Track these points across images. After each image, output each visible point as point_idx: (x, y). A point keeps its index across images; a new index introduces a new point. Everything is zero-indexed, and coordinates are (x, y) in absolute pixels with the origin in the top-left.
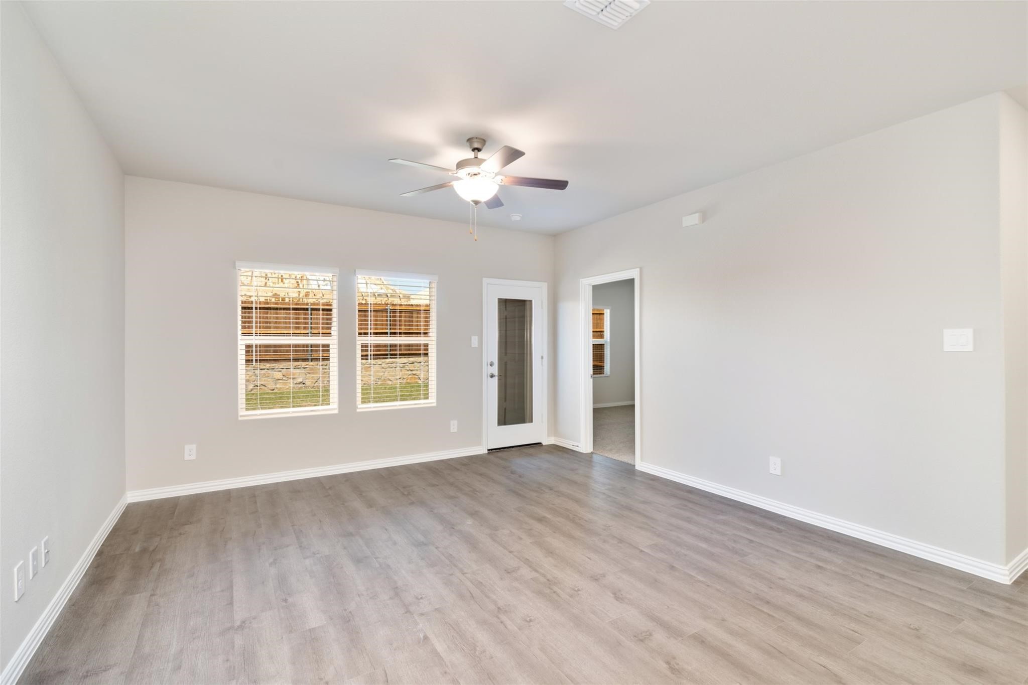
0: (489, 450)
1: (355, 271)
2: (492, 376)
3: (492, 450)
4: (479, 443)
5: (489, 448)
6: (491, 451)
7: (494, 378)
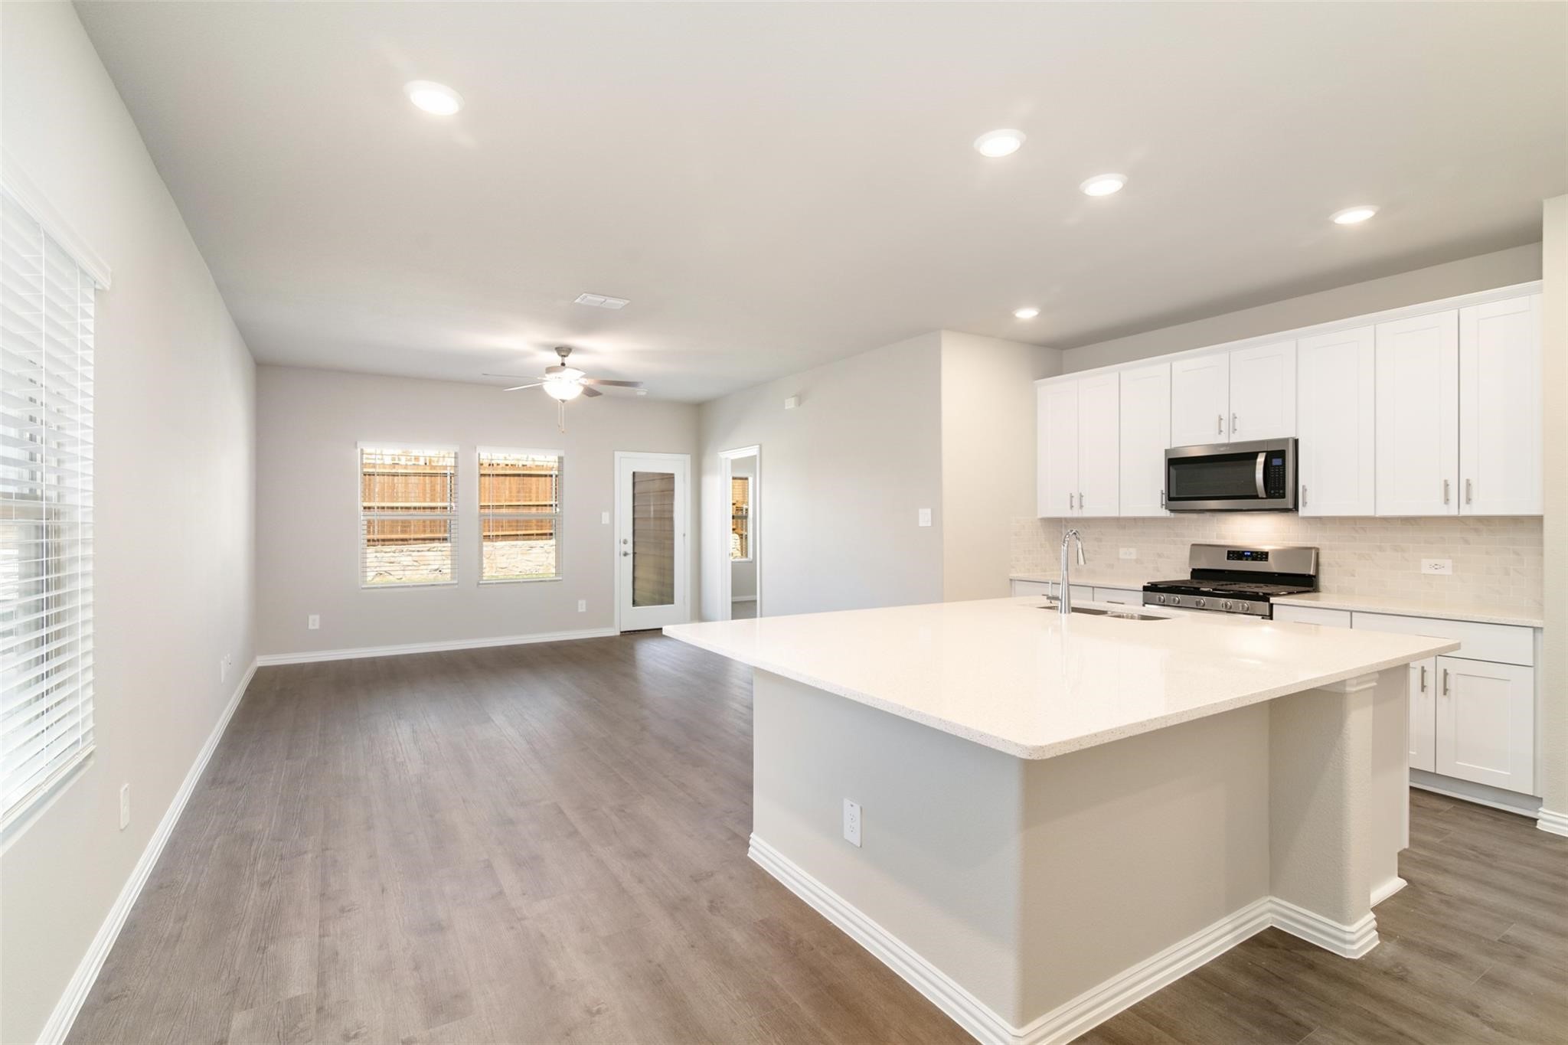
0: (621, 632)
1: (475, 448)
2: (626, 554)
3: (625, 632)
4: (610, 624)
5: (622, 630)
6: (623, 633)
7: (628, 557)
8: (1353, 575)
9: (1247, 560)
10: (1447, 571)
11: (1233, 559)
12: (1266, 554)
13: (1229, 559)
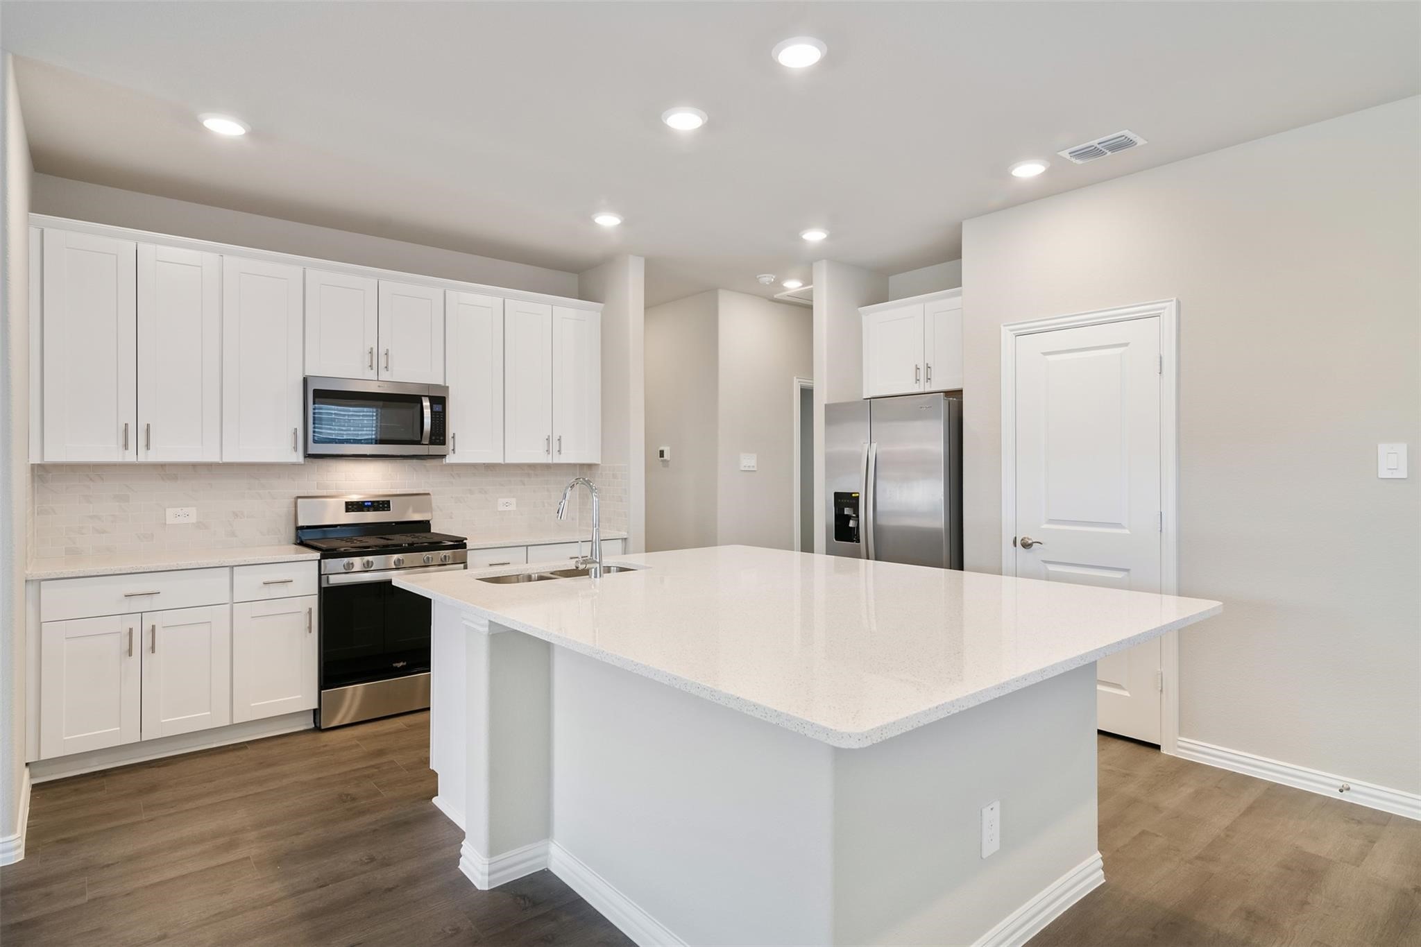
8: (451, 518)
9: (368, 511)
10: (513, 507)
11: (353, 511)
12: (388, 502)
13: (347, 510)
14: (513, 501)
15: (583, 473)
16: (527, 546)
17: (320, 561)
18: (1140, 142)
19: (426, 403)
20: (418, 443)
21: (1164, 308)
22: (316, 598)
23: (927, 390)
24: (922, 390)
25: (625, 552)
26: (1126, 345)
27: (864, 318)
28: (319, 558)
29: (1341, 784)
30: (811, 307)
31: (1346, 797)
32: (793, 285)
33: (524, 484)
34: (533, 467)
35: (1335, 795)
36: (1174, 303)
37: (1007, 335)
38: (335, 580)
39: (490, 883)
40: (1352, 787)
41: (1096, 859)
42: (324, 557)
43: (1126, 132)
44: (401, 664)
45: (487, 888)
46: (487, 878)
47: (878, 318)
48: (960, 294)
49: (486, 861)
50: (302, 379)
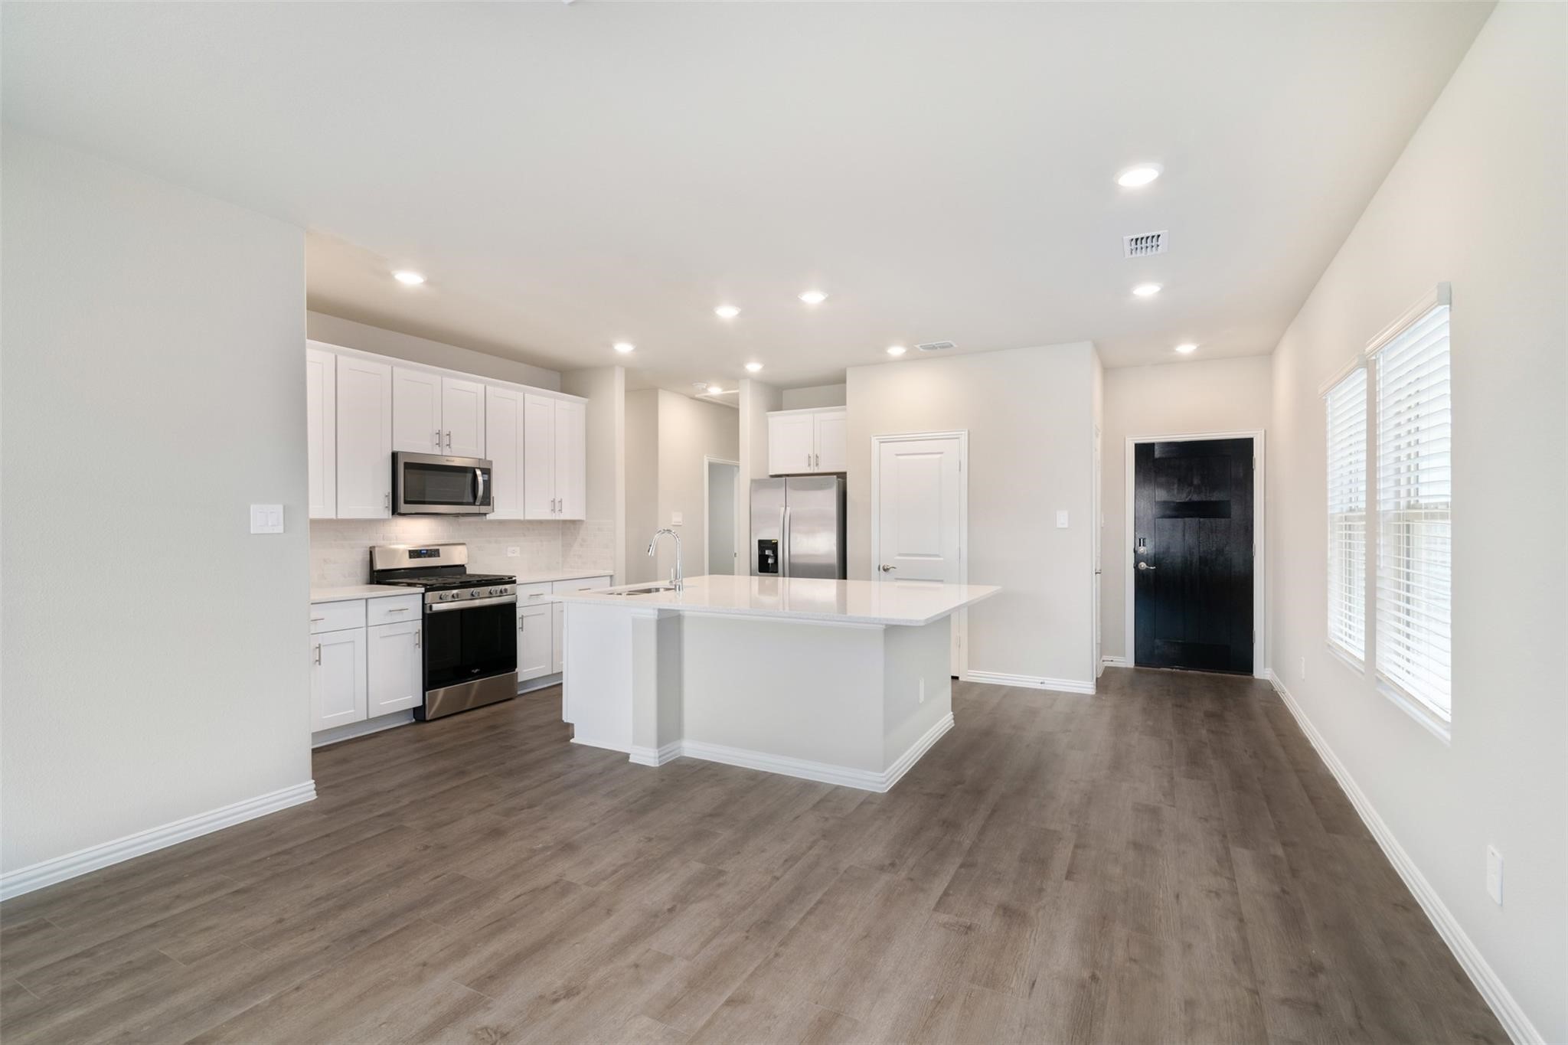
9: (425, 557)
10: (517, 554)
11: (417, 557)
12: (438, 550)
13: (410, 557)
14: (518, 548)
15: (568, 528)
16: (552, 581)
17: (423, 595)
18: (955, 346)
19: (478, 472)
20: (474, 504)
21: (961, 434)
22: (420, 623)
23: (816, 471)
24: (811, 472)
25: (611, 586)
26: (942, 453)
27: (770, 420)
28: (423, 592)
29: (1040, 681)
30: (737, 410)
31: (1043, 687)
32: (715, 391)
33: (525, 536)
34: (541, 522)
35: (1039, 686)
36: (967, 432)
37: (875, 442)
38: (437, 607)
39: (660, 763)
40: (1046, 682)
41: (950, 715)
42: (427, 590)
43: (950, 341)
44: (477, 670)
45: (658, 765)
46: (657, 760)
47: (780, 421)
48: (845, 409)
49: (657, 751)
50: (390, 454)
